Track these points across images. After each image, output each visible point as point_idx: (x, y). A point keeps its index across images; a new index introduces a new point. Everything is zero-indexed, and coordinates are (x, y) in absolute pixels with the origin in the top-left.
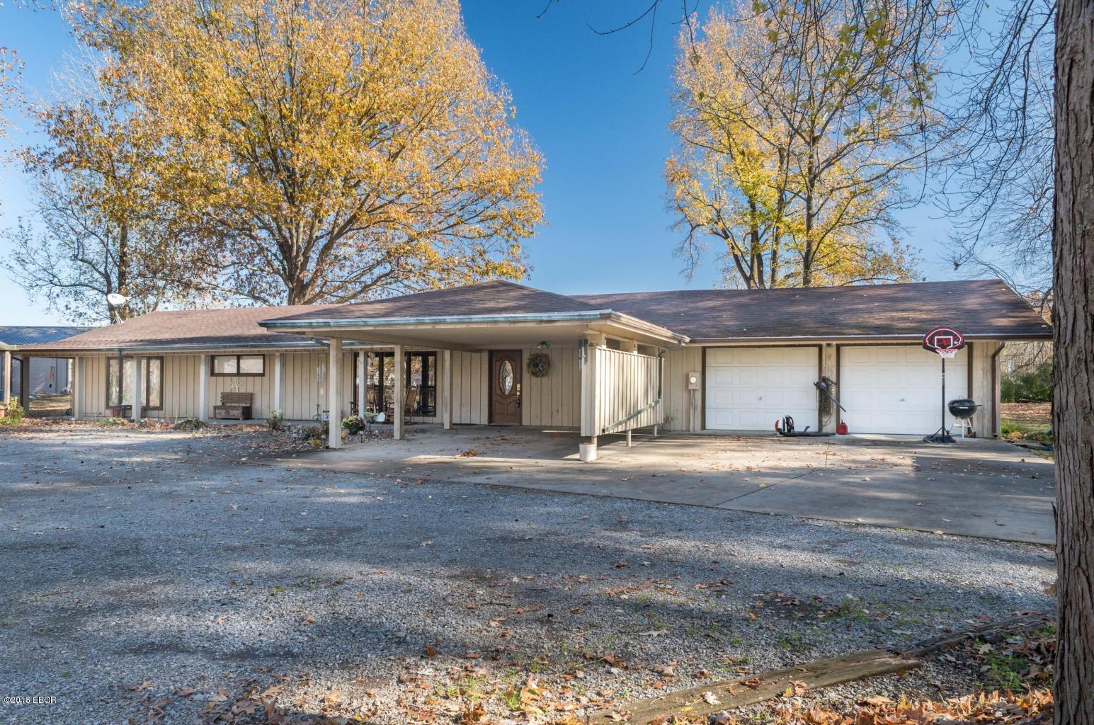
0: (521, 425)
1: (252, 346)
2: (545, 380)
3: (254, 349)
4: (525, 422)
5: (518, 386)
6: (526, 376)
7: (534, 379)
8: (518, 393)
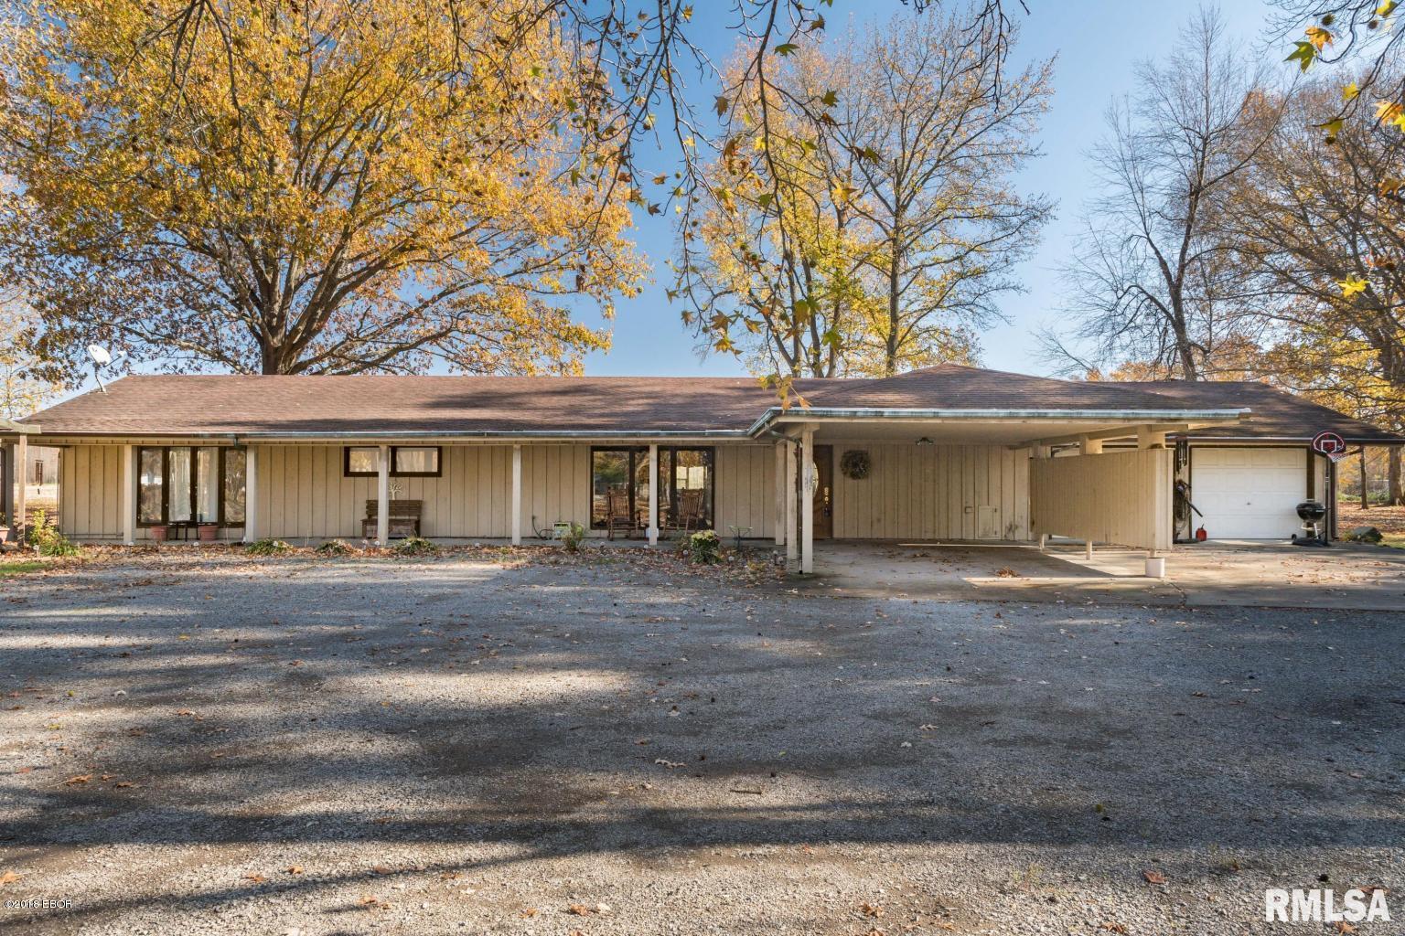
0: (832, 538)
1: (489, 435)
2: (862, 483)
3: (491, 439)
4: (836, 535)
5: (826, 490)
6: (838, 475)
7: (850, 481)
8: (826, 499)
